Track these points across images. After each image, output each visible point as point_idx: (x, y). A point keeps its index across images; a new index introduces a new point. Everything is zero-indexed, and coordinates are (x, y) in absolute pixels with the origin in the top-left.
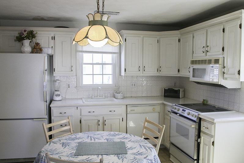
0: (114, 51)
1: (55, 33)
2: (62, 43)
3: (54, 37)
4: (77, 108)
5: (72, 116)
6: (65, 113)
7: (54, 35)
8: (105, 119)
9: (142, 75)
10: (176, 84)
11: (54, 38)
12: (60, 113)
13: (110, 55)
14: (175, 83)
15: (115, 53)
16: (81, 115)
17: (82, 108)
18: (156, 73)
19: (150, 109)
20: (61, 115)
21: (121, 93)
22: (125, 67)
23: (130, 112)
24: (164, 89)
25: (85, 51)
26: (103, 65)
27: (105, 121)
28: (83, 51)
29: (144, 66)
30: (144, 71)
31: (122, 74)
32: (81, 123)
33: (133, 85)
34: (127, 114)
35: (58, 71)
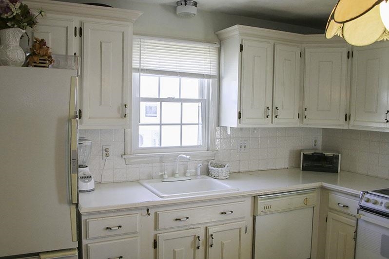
0: (208, 72)
1: (83, 19)
2: (101, 47)
3: (81, 29)
4: (148, 210)
5: (136, 233)
6: (120, 227)
7: (81, 23)
8: (210, 233)
9: (270, 126)
10: (317, 143)
11: (80, 32)
12: (107, 228)
13: (196, 81)
14: (316, 141)
15: (209, 77)
16: (156, 227)
17: (159, 210)
18: (295, 123)
19: (299, 200)
20: (108, 232)
21: (226, 166)
22: (239, 109)
23: (262, 211)
24: (303, 153)
25: (147, 70)
26: (183, 103)
27: (213, 238)
28: (141, 69)
29: (277, 108)
30: (276, 117)
31: (223, 124)
32: (156, 247)
33: (243, 147)
34: (255, 215)
35: (89, 118)
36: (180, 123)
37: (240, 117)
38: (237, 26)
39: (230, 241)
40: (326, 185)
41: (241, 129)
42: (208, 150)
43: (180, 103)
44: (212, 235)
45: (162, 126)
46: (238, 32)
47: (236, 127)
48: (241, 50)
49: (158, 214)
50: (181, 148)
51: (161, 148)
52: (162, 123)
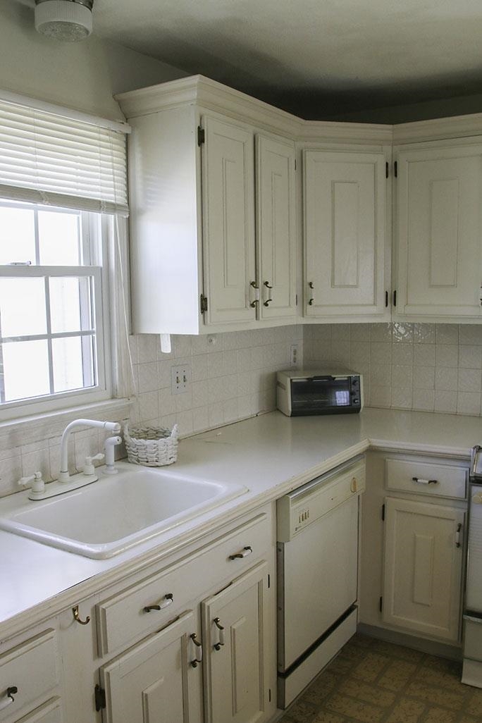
9: (253, 325)
15: (112, 207)
18: (292, 315)
22: (201, 288)
23: (296, 529)
24: (291, 380)
26: (51, 279)
27: (221, 628)
29: (267, 283)
30: (266, 305)
31: (147, 328)
32: (104, 706)
33: (181, 379)
34: (280, 541)
36: (45, 332)
37: (204, 308)
38: (196, 79)
39: (244, 619)
40: (378, 442)
41: (210, 337)
42: (113, 398)
43: (42, 279)
44: (216, 620)
46: (194, 95)
47: (197, 334)
48: (201, 140)
49: (104, 610)
50: (53, 400)
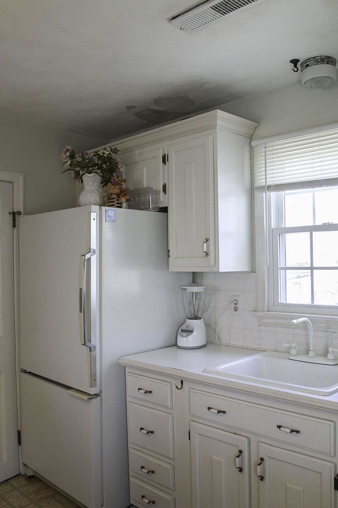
4: (182, 383)
6: (151, 392)
8: (261, 454)
16: (190, 411)
25: (275, 185)
28: (268, 186)
35: (176, 258)
45: (315, 271)
51: (313, 306)
52: (315, 265)
